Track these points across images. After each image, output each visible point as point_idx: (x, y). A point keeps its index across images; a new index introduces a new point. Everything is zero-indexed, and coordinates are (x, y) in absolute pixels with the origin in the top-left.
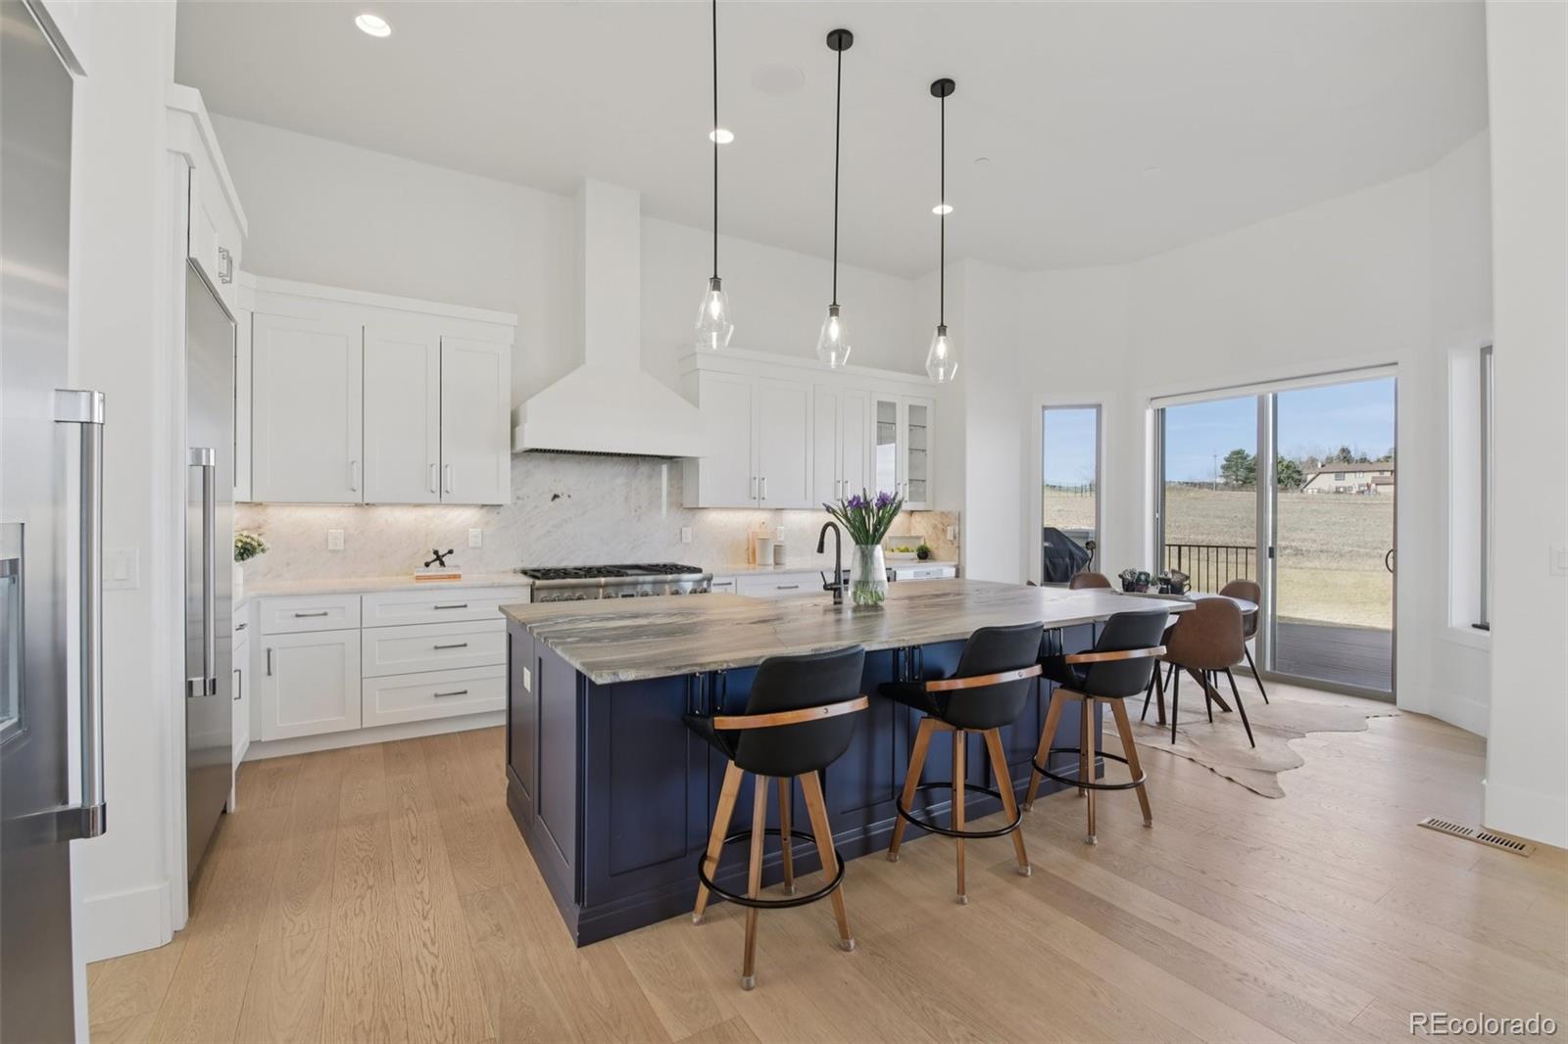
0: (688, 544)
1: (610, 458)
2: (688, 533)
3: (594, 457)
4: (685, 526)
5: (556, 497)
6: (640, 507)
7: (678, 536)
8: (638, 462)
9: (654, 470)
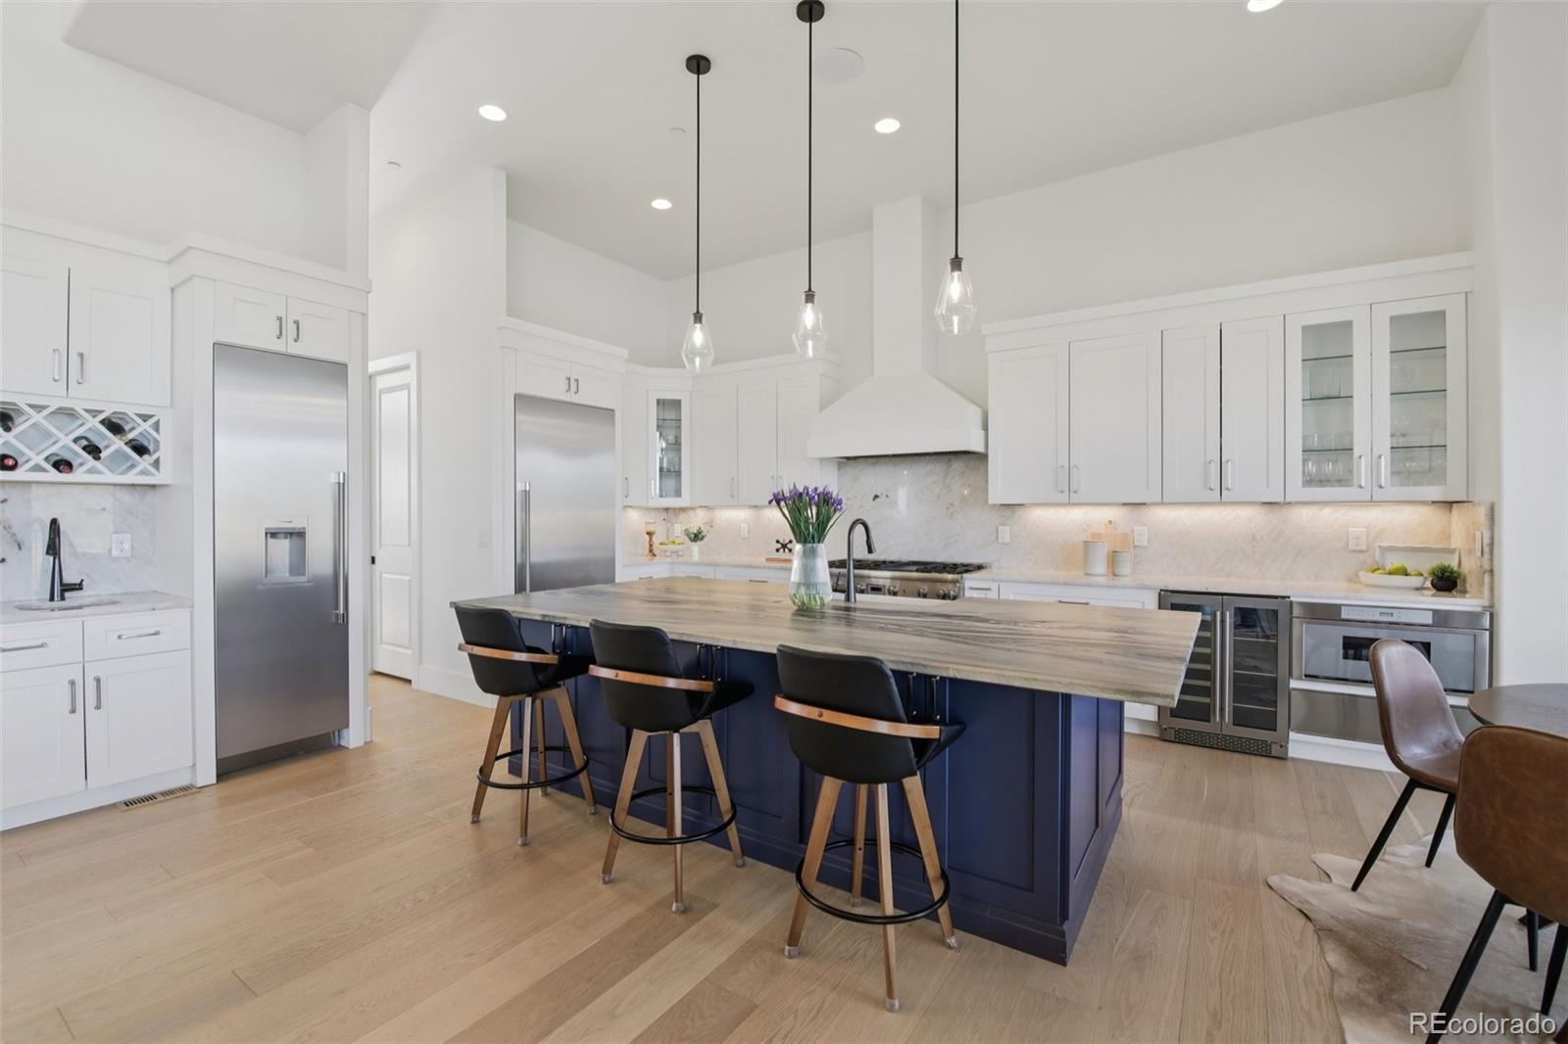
0: (1006, 544)
1: (923, 458)
2: (1005, 533)
3: (909, 458)
4: (1002, 525)
5: (876, 497)
6: (952, 504)
7: (994, 536)
8: (950, 461)
9: (967, 466)
